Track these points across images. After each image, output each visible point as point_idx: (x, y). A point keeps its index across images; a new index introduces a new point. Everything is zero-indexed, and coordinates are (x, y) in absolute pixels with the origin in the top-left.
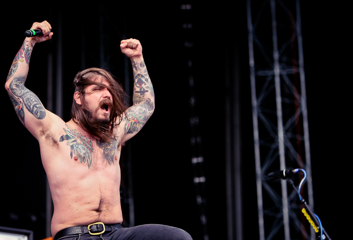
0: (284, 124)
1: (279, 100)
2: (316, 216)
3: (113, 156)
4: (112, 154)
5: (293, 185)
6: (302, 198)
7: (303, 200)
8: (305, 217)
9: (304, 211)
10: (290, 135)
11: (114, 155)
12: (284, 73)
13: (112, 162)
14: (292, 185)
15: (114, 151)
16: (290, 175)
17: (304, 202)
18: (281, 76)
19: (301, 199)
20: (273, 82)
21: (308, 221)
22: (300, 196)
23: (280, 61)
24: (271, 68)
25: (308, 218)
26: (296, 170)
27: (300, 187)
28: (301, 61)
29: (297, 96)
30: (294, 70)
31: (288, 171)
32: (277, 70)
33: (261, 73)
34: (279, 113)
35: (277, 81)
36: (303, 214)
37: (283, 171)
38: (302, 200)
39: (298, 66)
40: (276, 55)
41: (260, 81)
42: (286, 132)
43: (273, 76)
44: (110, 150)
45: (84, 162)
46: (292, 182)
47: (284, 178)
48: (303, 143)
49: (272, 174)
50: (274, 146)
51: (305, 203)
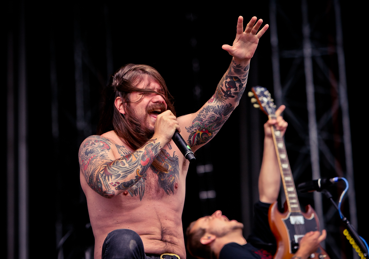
0: (318, 120)
1: (310, 90)
2: (362, 239)
3: (173, 184)
4: (171, 181)
5: (331, 199)
6: (343, 216)
7: (345, 219)
8: (348, 241)
9: (346, 233)
10: (325, 135)
11: (173, 182)
12: (318, 54)
13: (171, 192)
14: (329, 198)
15: (173, 177)
16: (326, 185)
17: (346, 221)
18: (313, 59)
19: (341, 217)
20: (302, 66)
21: (351, 245)
22: (341, 214)
23: (312, 38)
24: (300, 47)
25: (352, 242)
26: (335, 179)
27: (340, 201)
28: (339, 38)
29: (333, 83)
30: (329, 50)
31: (325, 180)
32: (308, 50)
33: (287, 54)
34: (311, 106)
35: (308, 65)
36: (345, 237)
37: (317, 181)
38: (343, 218)
39: (335, 44)
40: (306, 30)
41: (285, 64)
42: (320, 131)
43: (302, 59)
44: (168, 177)
45: (136, 196)
46: (329, 194)
47: (319, 190)
48: (342, 146)
49: (303, 184)
50: (303, 151)
51: (348, 222)
